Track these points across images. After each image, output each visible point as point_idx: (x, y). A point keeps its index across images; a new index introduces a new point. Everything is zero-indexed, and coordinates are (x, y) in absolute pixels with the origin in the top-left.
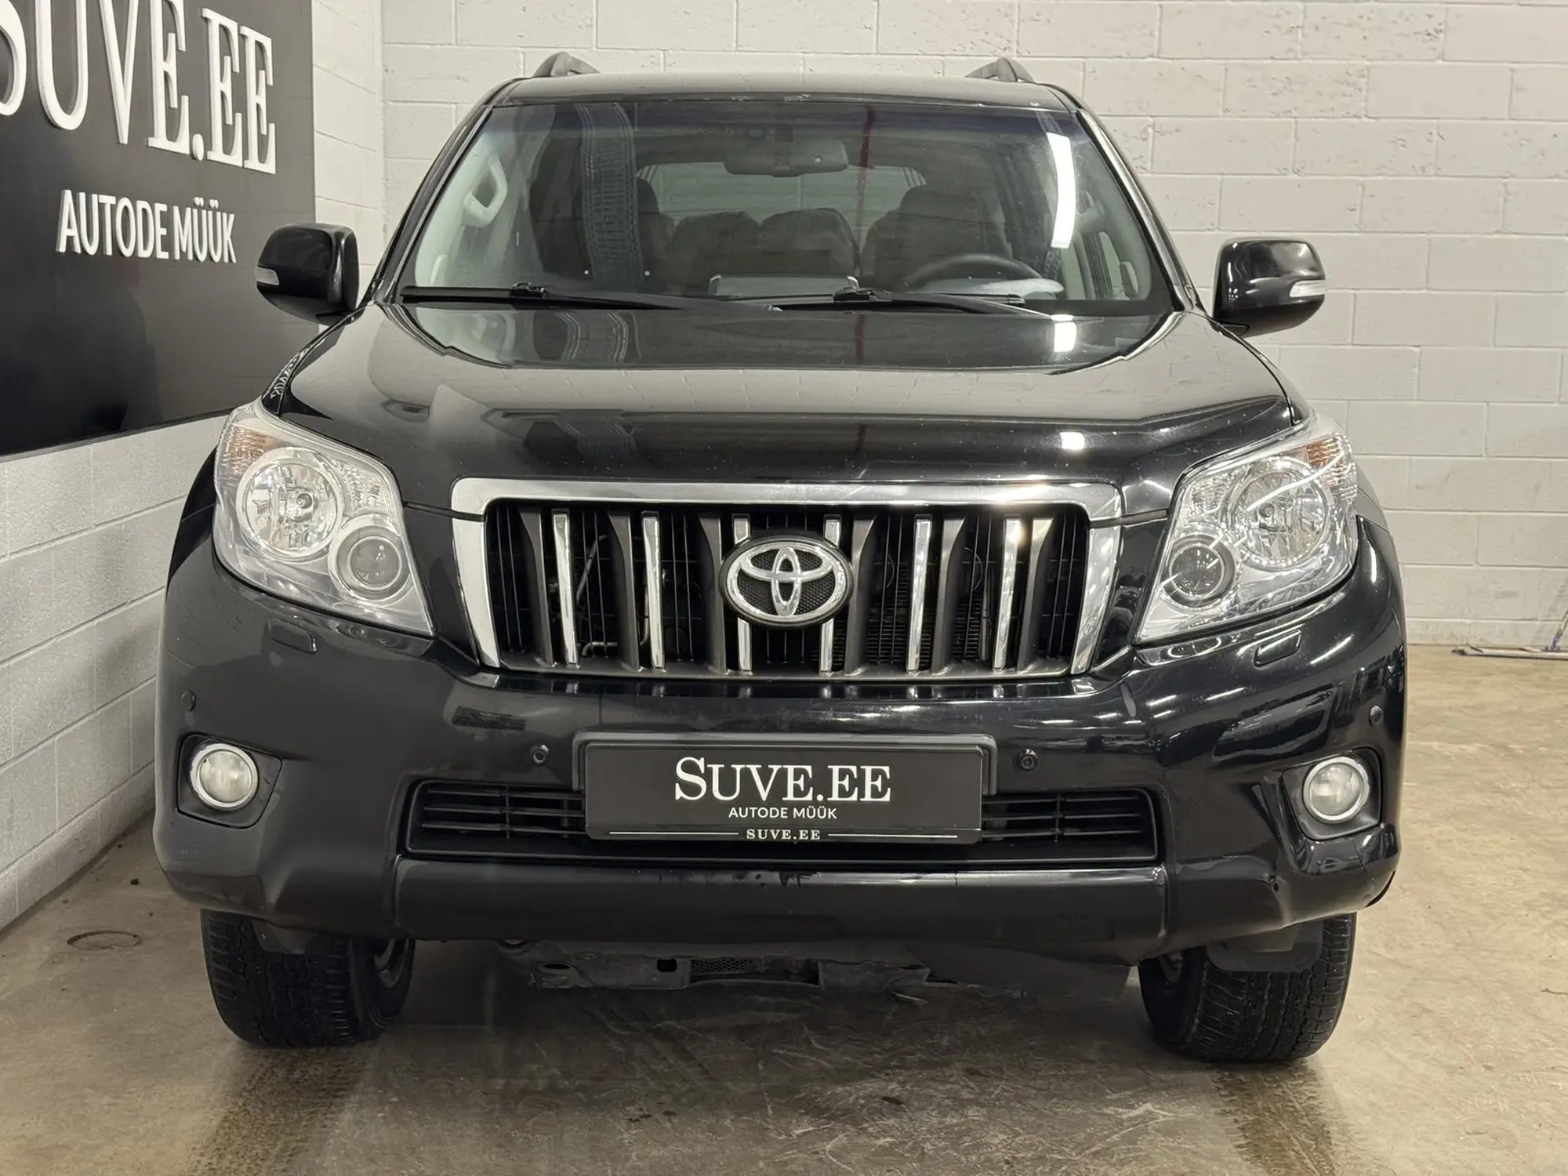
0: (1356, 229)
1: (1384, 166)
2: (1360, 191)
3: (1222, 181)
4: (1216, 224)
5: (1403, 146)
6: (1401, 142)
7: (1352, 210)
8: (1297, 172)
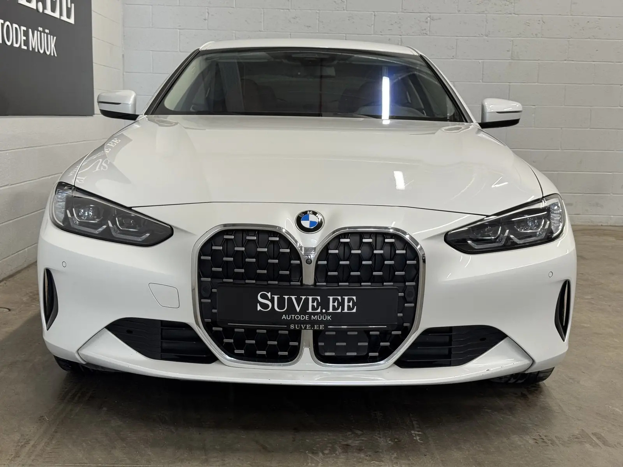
0: (509, 58)
1: (520, 34)
2: (512, 44)
3: (457, 39)
5: (528, 26)
6: (528, 24)
7: (508, 51)
8: (487, 36)
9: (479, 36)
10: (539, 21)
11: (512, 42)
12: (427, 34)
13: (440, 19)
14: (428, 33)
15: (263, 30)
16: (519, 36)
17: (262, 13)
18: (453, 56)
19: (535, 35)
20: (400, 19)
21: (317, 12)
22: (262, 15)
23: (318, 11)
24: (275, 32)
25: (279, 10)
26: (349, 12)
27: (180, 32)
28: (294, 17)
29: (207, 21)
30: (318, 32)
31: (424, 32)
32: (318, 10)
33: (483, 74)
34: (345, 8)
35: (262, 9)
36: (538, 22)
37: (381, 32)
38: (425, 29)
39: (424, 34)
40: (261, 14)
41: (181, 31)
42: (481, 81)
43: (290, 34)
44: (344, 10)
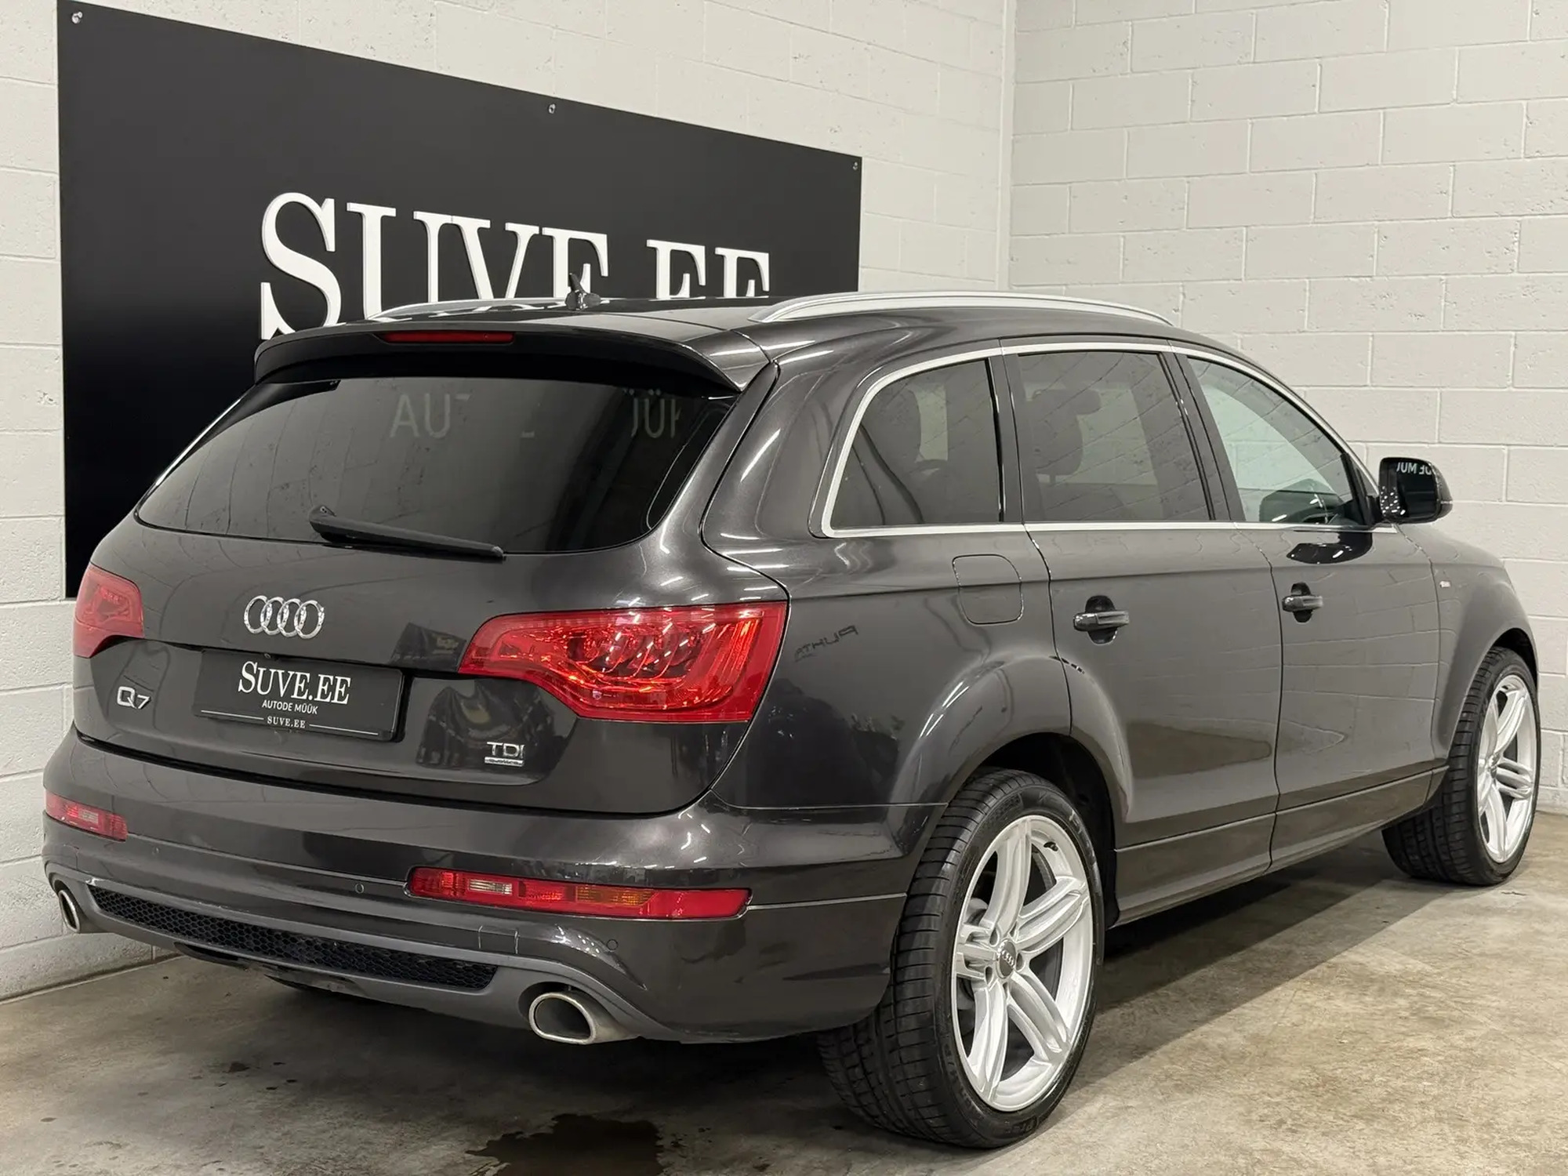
15: (1306, 328)
17: (1308, 288)
21: (1441, 280)
22: (1308, 294)
23: (1443, 277)
24: (1336, 331)
25: (1346, 279)
26: (1525, 275)
28: (1384, 294)
30: (1442, 328)
32: (1446, 275)
34: (1516, 266)
35: (1307, 280)
40: (1305, 290)
43: (1373, 336)
44: (1512, 270)
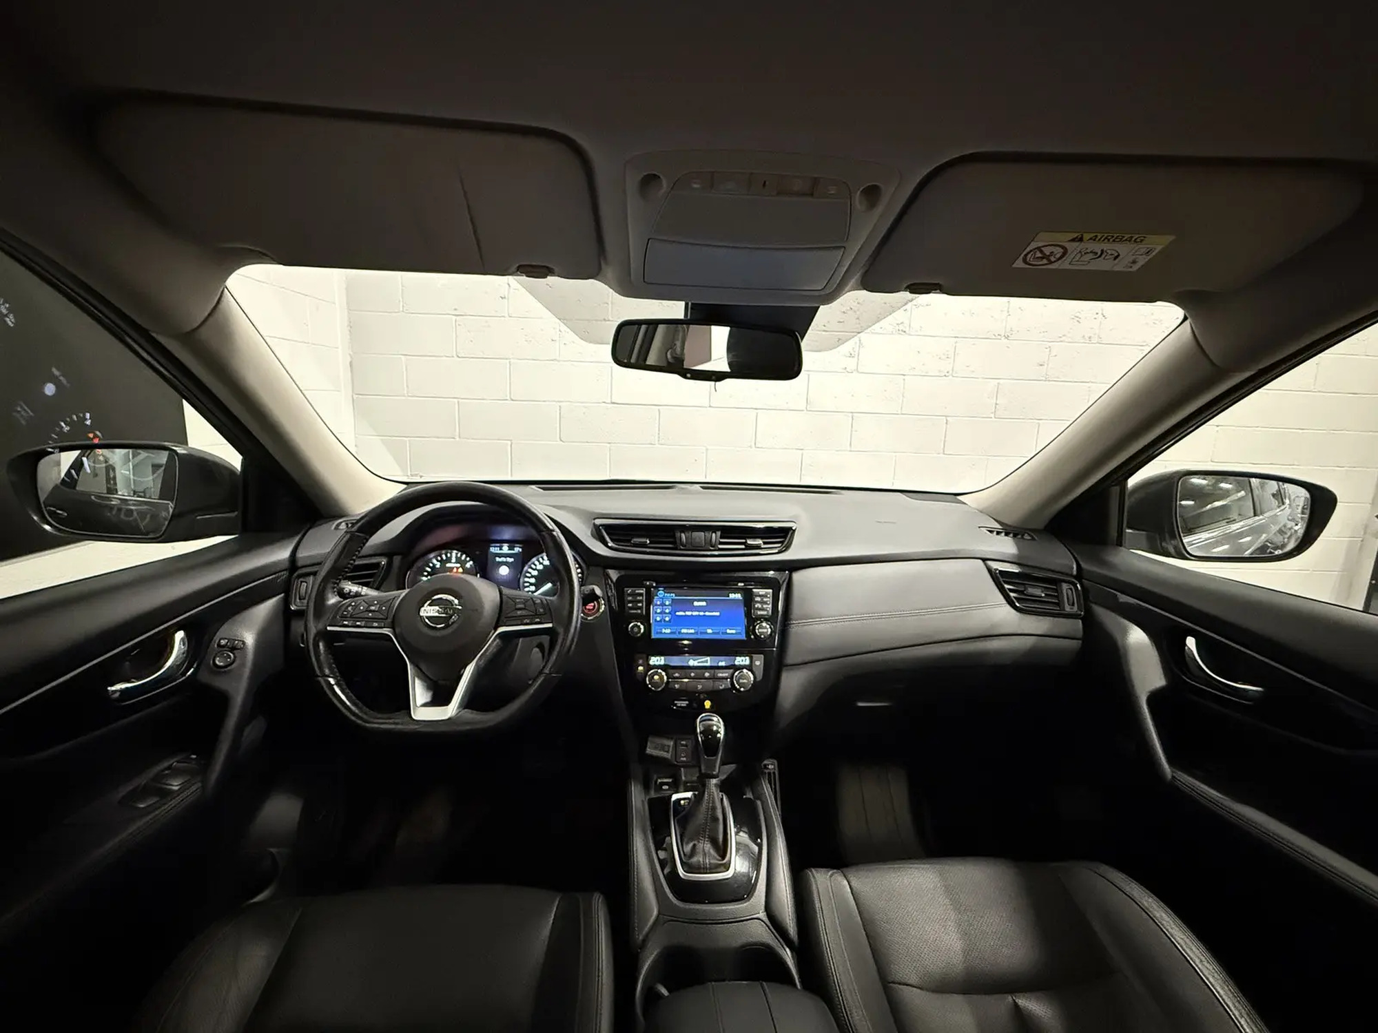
0: (1042, 378)
1: (1064, 336)
2: (1048, 353)
3: (956, 342)
4: (951, 372)
5: (1078, 321)
6: (1077, 319)
7: (1041, 365)
8: (1007, 337)
9: (994, 337)
10: (1097, 314)
11: (1048, 350)
12: (905, 332)
13: (927, 305)
14: (907, 330)
16: (1061, 339)
18: (948, 372)
19: (1087, 338)
20: (858, 303)
27: (456, 321)
29: (506, 300)
31: (901, 327)
33: (996, 404)
36: (1096, 316)
37: (824, 326)
38: (902, 323)
39: (900, 332)
41: (458, 318)
42: (992, 416)
